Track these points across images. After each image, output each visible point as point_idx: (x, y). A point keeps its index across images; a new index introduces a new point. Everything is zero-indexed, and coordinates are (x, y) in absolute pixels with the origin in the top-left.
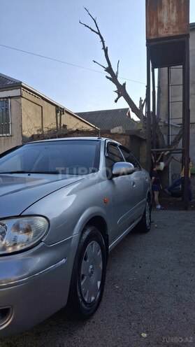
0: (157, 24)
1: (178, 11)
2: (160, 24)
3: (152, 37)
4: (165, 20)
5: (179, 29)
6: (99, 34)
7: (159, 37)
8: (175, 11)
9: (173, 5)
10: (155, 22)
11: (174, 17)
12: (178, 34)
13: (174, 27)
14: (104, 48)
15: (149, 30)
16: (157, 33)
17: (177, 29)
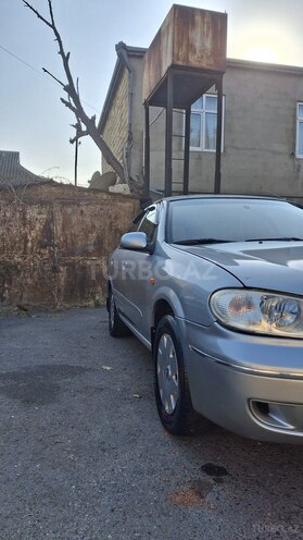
0: (188, 45)
1: (214, 38)
2: (191, 47)
3: (180, 63)
4: (198, 45)
5: (215, 62)
6: (53, 26)
7: (190, 65)
8: (210, 35)
9: (208, 28)
10: (185, 43)
11: (208, 44)
12: (213, 68)
13: (208, 58)
14: (62, 52)
15: (176, 52)
16: (186, 59)
17: (211, 62)
